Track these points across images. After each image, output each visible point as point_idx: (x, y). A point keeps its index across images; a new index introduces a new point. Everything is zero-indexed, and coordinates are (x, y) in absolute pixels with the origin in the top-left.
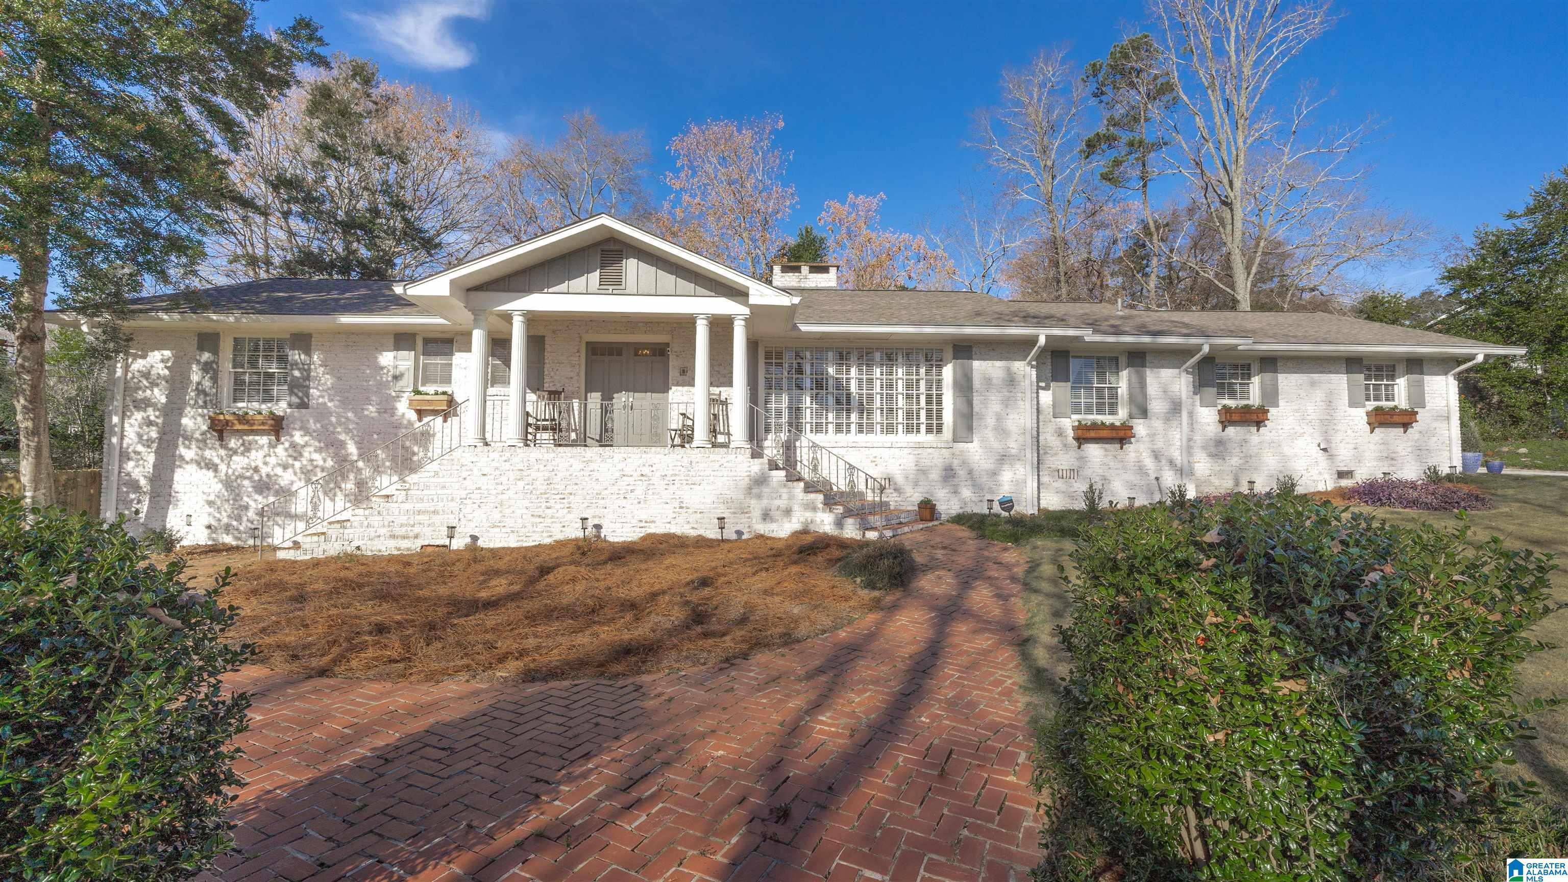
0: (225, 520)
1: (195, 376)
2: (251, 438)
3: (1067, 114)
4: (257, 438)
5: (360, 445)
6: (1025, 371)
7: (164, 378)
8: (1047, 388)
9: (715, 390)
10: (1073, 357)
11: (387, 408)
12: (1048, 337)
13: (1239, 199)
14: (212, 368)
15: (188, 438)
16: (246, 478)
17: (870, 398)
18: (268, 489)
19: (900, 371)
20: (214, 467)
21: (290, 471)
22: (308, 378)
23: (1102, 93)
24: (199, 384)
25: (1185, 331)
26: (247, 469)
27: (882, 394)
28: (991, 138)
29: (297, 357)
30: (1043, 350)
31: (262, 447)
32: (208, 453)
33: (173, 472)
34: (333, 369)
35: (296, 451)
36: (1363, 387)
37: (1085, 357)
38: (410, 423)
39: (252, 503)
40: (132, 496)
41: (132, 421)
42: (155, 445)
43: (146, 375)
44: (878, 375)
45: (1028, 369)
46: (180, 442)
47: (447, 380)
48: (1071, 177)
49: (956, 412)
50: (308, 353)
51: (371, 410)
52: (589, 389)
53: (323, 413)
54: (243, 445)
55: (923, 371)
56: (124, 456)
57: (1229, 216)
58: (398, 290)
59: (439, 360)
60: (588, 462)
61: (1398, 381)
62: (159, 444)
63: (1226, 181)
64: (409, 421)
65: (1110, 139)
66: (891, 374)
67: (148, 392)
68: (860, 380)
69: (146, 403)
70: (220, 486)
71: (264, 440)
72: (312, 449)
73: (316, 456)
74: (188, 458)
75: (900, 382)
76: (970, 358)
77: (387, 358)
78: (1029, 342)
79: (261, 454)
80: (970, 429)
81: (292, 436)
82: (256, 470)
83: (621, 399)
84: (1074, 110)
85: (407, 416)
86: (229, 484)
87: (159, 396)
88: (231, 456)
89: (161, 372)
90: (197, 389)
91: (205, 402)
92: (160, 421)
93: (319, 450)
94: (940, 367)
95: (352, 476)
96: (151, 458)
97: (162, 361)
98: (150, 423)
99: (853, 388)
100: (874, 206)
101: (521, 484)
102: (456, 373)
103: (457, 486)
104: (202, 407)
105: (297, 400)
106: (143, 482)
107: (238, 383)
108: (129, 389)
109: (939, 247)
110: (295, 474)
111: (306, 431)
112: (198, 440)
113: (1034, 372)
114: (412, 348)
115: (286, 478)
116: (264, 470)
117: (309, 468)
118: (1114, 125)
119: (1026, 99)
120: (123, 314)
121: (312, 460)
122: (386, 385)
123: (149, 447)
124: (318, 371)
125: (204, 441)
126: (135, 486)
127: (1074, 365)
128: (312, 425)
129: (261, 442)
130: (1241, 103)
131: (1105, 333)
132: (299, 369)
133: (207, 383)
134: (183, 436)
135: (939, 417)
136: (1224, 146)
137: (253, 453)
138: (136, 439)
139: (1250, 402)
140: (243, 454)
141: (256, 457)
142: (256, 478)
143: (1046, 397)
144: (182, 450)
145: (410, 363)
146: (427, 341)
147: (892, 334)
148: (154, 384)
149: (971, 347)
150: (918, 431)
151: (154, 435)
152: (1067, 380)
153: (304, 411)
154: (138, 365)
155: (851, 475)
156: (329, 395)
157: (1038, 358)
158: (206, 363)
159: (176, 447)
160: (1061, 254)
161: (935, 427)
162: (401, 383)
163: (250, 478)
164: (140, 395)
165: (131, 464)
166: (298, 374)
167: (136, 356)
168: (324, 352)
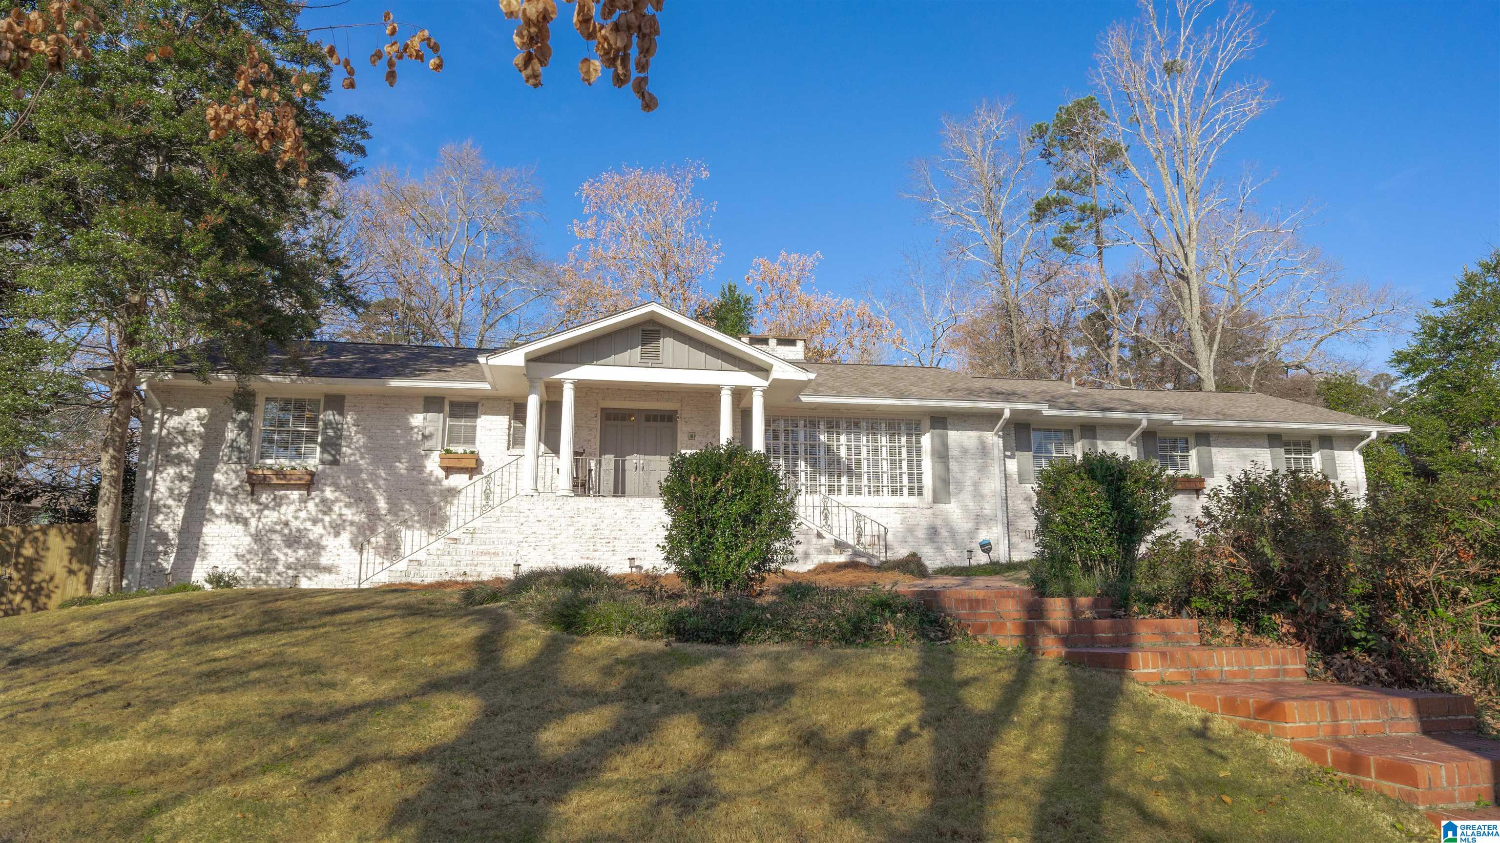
0: (254, 573)
1: (231, 433)
2: (282, 492)
3: (1015, 168)
4: (289, 492)
5: (389, 500)
6: (993, 439)
7: (200, 435)
8: (1012, 457)
10: (1034, 430)
11: (417, 466)
12: (1012, 411)
13: (1194, 274)
14: (248, 426)
15: (220, 493)
16: (275, 532)
17: (859, 463)
18: (298, 542)
19: (884, 439)
20: (246, 522)
21: (320, 524)
22: (340, 437)
23: (1050, 155)
24: (233, 441)
25: (1129, 408)
26: (276, 523)
27: (868, 460)
28: (931, 190)
29: (331, 417)
30: (1008, 422)
31: (293, 502)
32: (239, 508)
33: (202, 525)
34: (364, 429)
35: (326, 506)
36: (1284, 460)
37: (1045, 430)
38: (438, 481)
39: (282, 557)
40: (161, 548)
41: (164, 475)
42: (185, 499)
43: (182, 432)
44: (865, 443)
45: (996, 438)
46: (211, 497)
47: (472, 440)
48: (1021, 238)
49: (935, 477)
50: (341, 414)
51: (401, 467)
52: (603, 451)
53: (353, 471)
54: (274, 499)
55: (904, 439)
56: (156, 509)
57: (1187, 291)
59: (463, 422)
60: (631, 510)
61: (1314, 455)
62: (190, 498)
63: (1180, 254)
64: (437, 478)
65: (1061, 203)
66: (876, 441)
67: (183, 448)
68: (849, 447)
69: (180, 460)
70: (249, 539)
71: (295, 495)
72: (342, 504)
73: (345, 511)
74: (218, 512)
75: (884, 449)
76: (945, 428)
77: (417, 420)
78: (996, 415)
79: (292, 508)
80: (948, 492)
81: (323, 491)
82: (286, 524)
83: (633, 461)
84: (1021, 165)
85: (435, 473)
86: (257, 538)
87: (193, 452)
88: (261, 511)
89: (197, 429)
90: (231, 446)
91: (239, 458)
92: (192, 476)
93: (348, 506)
94: (919, 436)
95: (380, 530)
96: (181, 512)
97: (199, 418)
98: (182, 478)
99: (843, 453)
100: (809, 265)
101: (572, 529)
102: (480, 435)
103: (515, 530)
104: (235, 463)
105: (330, 458)
106: (171, 535)
108: (165, 444)
109: (884, 314)
110: (324, 527)
111: (337, 487)
112: (229, 495)
113: (1001, 441)
114: (440, 411)
115: (316, 532)
116: (295, 524)
117: (339, 522)
118: (1065, 189)
119: (967, 149)
121: (341, 515)
122: (416, 444)
123: (180, 501)
124: (351, 430)
125: (236, 496)
126: (163, 538)
127: (1035, 438)
128: (343, 481)
129: (291, 497)
130: (1189, 175)
131: (1061, 408)
132: (332, 428)
133: (242, 441)
134: (214, 491)
135: (920, 480)
136: (1177, 219)
137: (284, 509)
138: (167, 494)
139: (1189, 473)
140: (274, 509)
141: (287, 511)
142: (286, 531)
143: (1012, 465)
144: (213, 505)
145: (438, 425)
146: (453, 404)
147: (879, 405)
148: (188, 441)
149: (945, 418)
150: (901, 494)
151: (186, 489)
152: (1029, 450)
153: (335, 468)
154: (174, 422)
155: (859, 521)
156: (361, 453)
157: (1004, 428)
158: (242, 421)
159: (206, 500)
160: (1015, 322)
161: (917, 490)
162: (428, 444)
163: (280, 532)
164: (174, 451)
165: (161, 517)
166: (330, 432)
167: (171, 414)
168: (357, 412)
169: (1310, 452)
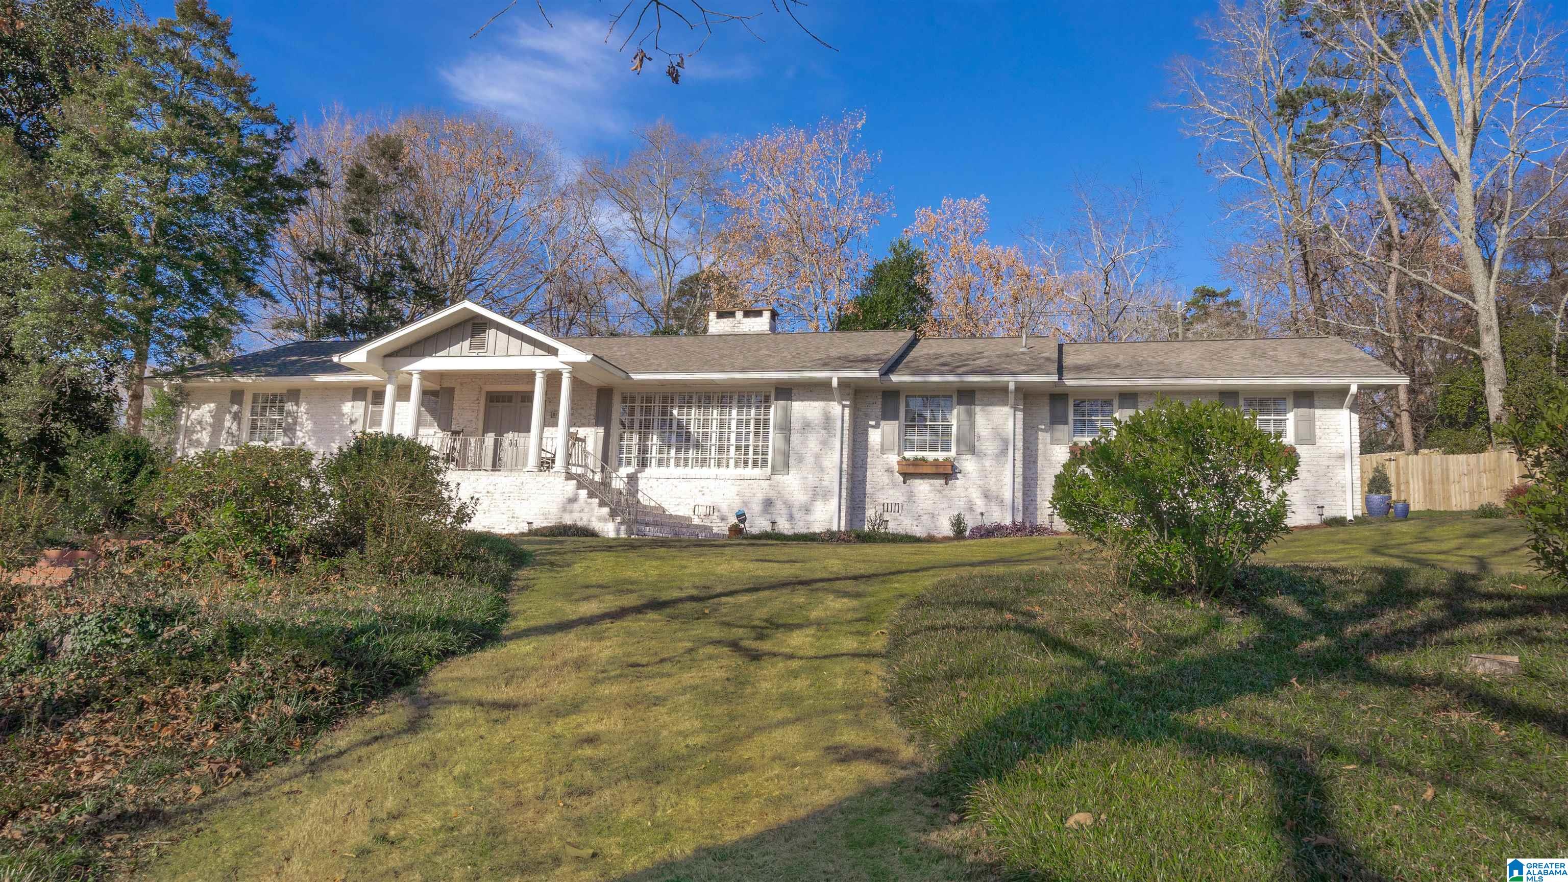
1: (228, 422)
6: (835, 408)
7: (210, 424)
8: (876, 426)
9: (573, 430)
10: (902, 397)
12: (841, 380)
14: (238, 416)
17: (706, 436)
19: (734, 412)
22: (295, 423)
24: (229, 428)
27: (718, 433)
29: (290, 407)
34: (312, 416)
37: (922, 397)
43: (200, 423)
44: (715, 416)
45: (839, 408)
49: (778, 450)
50: (297, 404)
52: (485, 431)
55: (753, 411)
58: (335, 359)
61: (1287, 415)
66: (726, 414)
67: (200, 435)
68: (698, 420)
69: (198, 443)
75: (733, 421)
76: (788, 399)
77: (347, 407)
80: (787, 465)
83: (509, 436)
87: (206, 437)
89: (208, 420)
90: (228, 431)
91: (233, 441)
94: (767, 407)
97: (209, 411)
99: (692, 427)
104: (230, 445)
107: (254, 426)
108: (188, 432)
113: (847, 410)
114: (363, 398)
120: (186, 378)
122: (346, 427)
124: (303, 418)
127: (904, 405)
132: (291, 416)
133: (235, 427)
135: (764, 453)
143: (872, 435)
145: (362, 411)
146: (375, 393)
148: (203, 429)
149: (790, 389)
150: (746, 465)
152: (894, 419)
154: (195, 415)
156: (309, 436)
158: (235, 413)
161: (760, 462)
162: (355, 426)
164: (195, 437)
166: (290, 420)
167: (194, 408)
168: (308, 403)
169: (1285, 412)
